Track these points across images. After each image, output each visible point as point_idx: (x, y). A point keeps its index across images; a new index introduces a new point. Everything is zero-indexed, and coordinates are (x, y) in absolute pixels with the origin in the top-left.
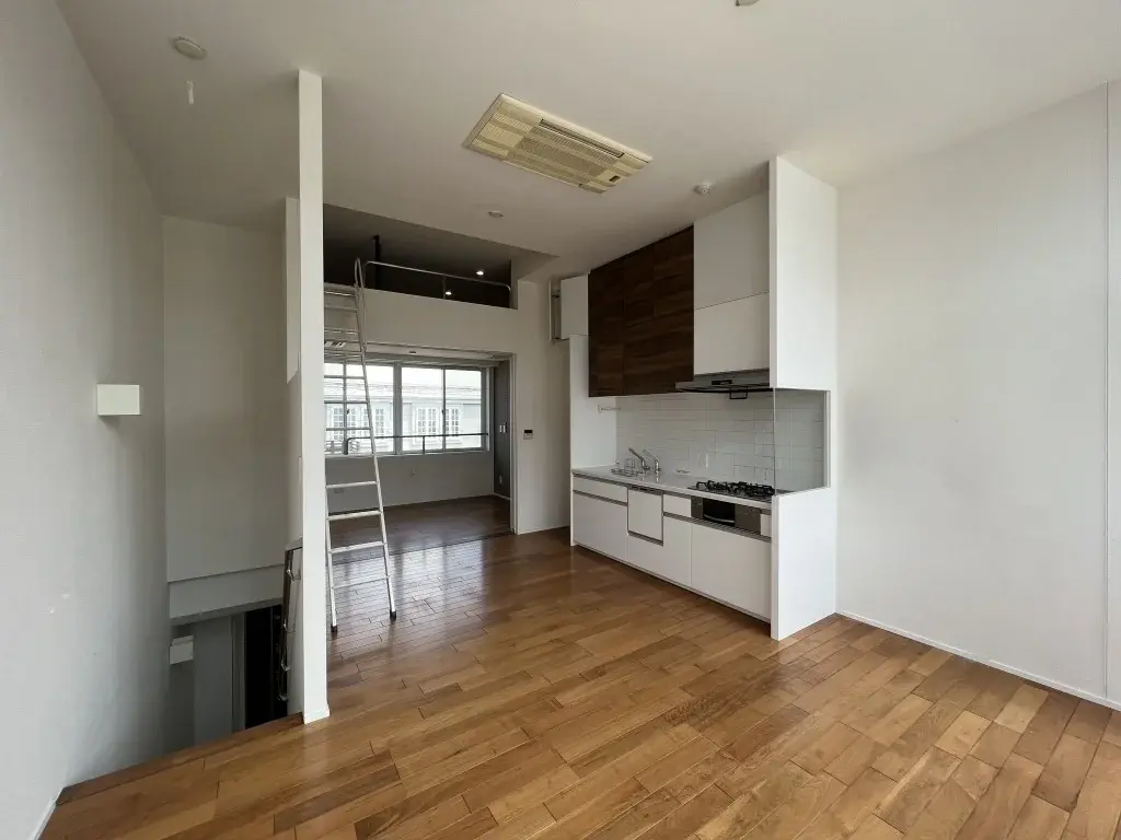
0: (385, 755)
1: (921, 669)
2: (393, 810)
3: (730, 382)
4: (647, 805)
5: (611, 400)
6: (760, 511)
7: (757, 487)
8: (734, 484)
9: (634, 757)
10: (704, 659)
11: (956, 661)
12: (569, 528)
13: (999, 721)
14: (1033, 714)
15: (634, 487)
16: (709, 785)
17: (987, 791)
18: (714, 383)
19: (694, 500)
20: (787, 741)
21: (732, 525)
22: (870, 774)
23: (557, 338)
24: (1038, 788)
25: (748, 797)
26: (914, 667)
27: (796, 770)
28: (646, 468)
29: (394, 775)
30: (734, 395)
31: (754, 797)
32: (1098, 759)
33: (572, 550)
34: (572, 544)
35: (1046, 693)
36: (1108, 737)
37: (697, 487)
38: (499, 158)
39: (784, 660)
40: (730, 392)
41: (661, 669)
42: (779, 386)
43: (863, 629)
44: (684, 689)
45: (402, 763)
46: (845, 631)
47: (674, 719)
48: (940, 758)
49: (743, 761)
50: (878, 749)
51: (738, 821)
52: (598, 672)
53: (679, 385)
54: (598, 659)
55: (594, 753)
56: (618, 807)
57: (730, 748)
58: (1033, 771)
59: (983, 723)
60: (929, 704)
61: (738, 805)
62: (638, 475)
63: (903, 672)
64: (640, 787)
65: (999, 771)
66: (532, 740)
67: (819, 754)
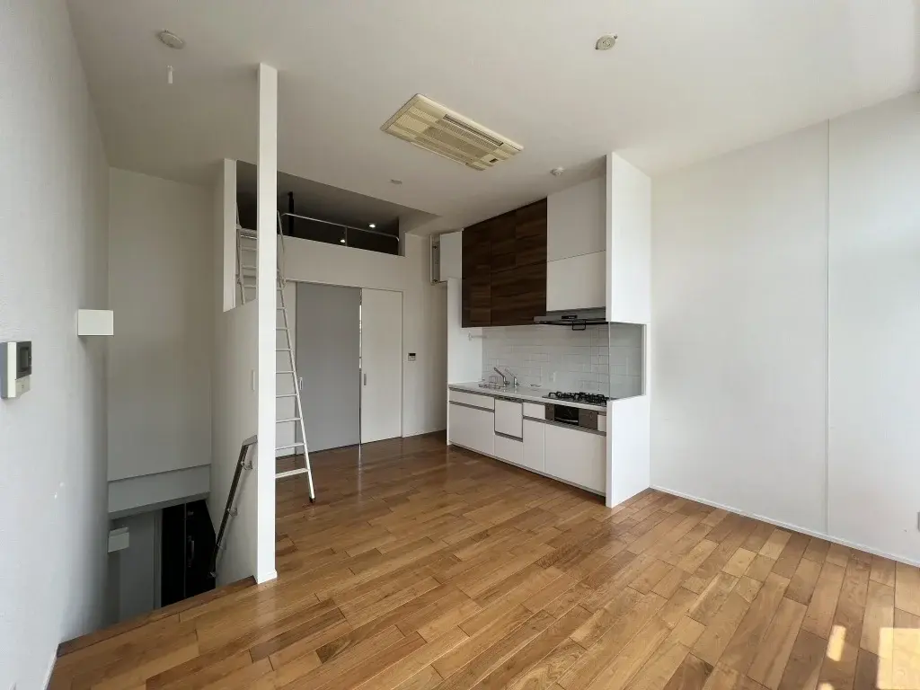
0: (328, 603)
1: (710, 523)
2: (344, 639)
3: (576, 317)
4: (533, 621)
5: (479, 330)
6: (598, 413)
7: (593, 396)
8: (576, 394)
9: (518, 591)
10: (561, 522)
11: (732, 517)
12: (446, 431)
13: (761, 553)
14: (784, 546)
15: (500, 398)
16: (574, 606)
17: (756, 597)
18: (563, 317)
19: (548, 406)
20: (625, 574)
21: (577, 424)
22: (682, 591)
23: (436, 281)
24: (787, 593)
25: (602, 611)
26: (704, 521)
27: (632, 592)
28: (507, 383)
29: (340, 615)
30: (575, 327)
31: (606, 611)
32: (823, 574)
33: (448, 449)
34: (448, 444)
35: (790, 535)
36: (829, 559)
37: (549, 396)
38: (409, 141)
39: (616, 521)
40: (573, 325)
41: (529, 531)
42: (613, 320)
43: (669, 498)
44: (548, 544)
45: (345, 607)
46: (656, 500)
47: (543, 564)
48: (726, 578)
49: (596, 588)
50: (686, 575)
51: (598, 627)
52: (483, 535)
53: (537, 319)
54: (482, 527)
55: (489, 590)
56: (512, 625)
57: (586, 581)
58: (784, 582)
59: (752, 555)
60: (715, 545)
61: (596, 616)
62: (501, 387)
63: (698, 525)
64: (527, 611)
65: (763, 584)
66: (442, 585)
67: (647, 581)
